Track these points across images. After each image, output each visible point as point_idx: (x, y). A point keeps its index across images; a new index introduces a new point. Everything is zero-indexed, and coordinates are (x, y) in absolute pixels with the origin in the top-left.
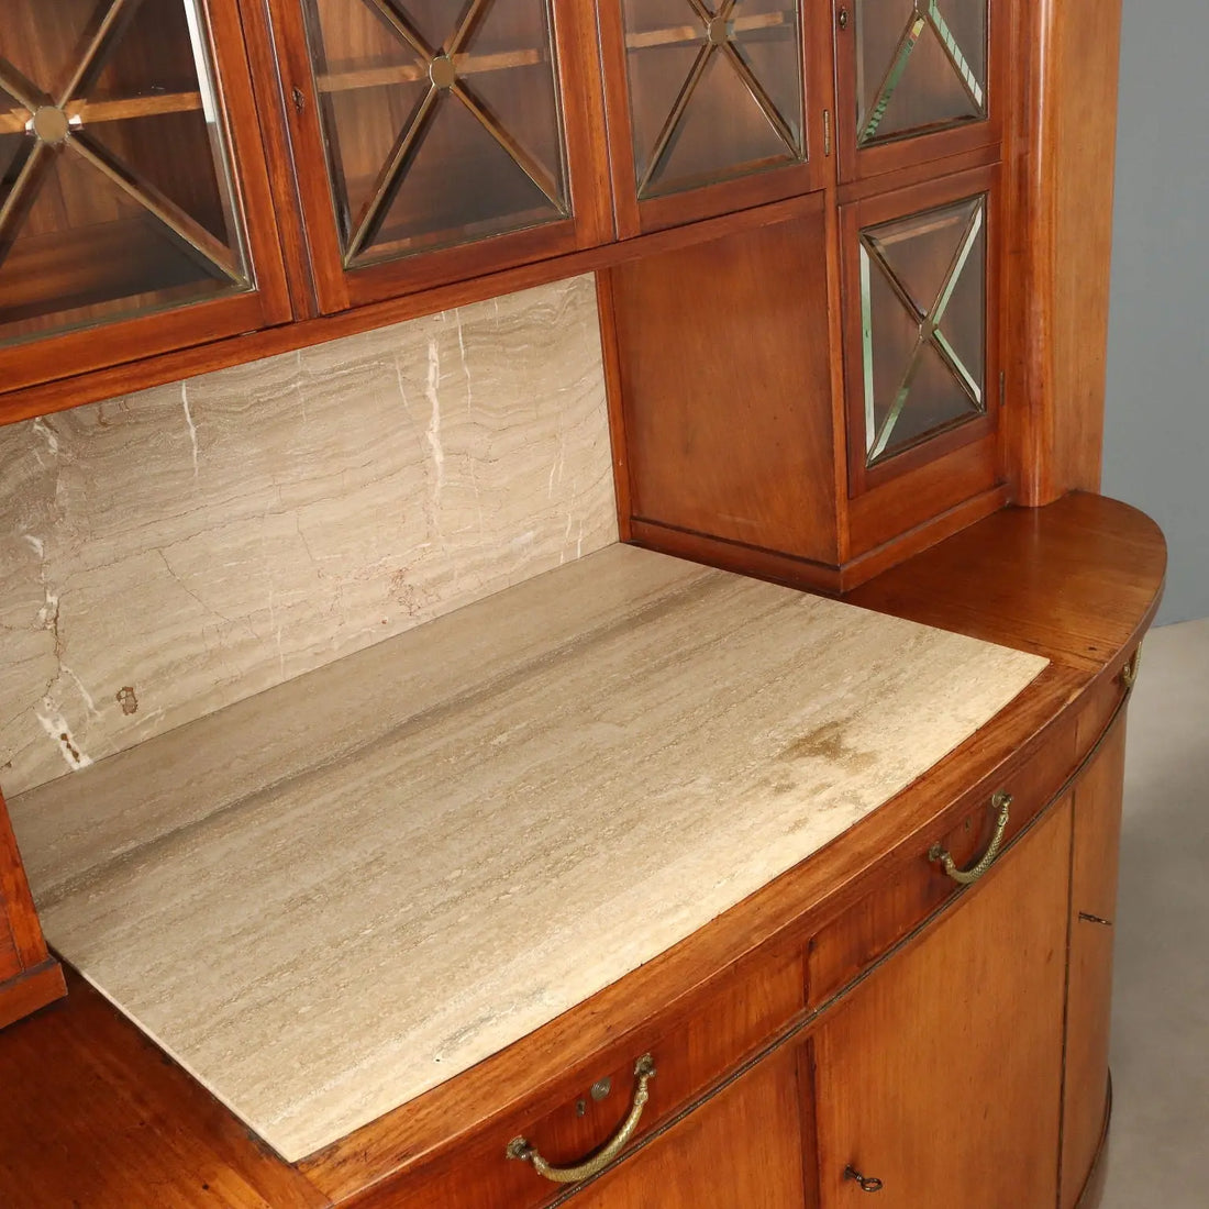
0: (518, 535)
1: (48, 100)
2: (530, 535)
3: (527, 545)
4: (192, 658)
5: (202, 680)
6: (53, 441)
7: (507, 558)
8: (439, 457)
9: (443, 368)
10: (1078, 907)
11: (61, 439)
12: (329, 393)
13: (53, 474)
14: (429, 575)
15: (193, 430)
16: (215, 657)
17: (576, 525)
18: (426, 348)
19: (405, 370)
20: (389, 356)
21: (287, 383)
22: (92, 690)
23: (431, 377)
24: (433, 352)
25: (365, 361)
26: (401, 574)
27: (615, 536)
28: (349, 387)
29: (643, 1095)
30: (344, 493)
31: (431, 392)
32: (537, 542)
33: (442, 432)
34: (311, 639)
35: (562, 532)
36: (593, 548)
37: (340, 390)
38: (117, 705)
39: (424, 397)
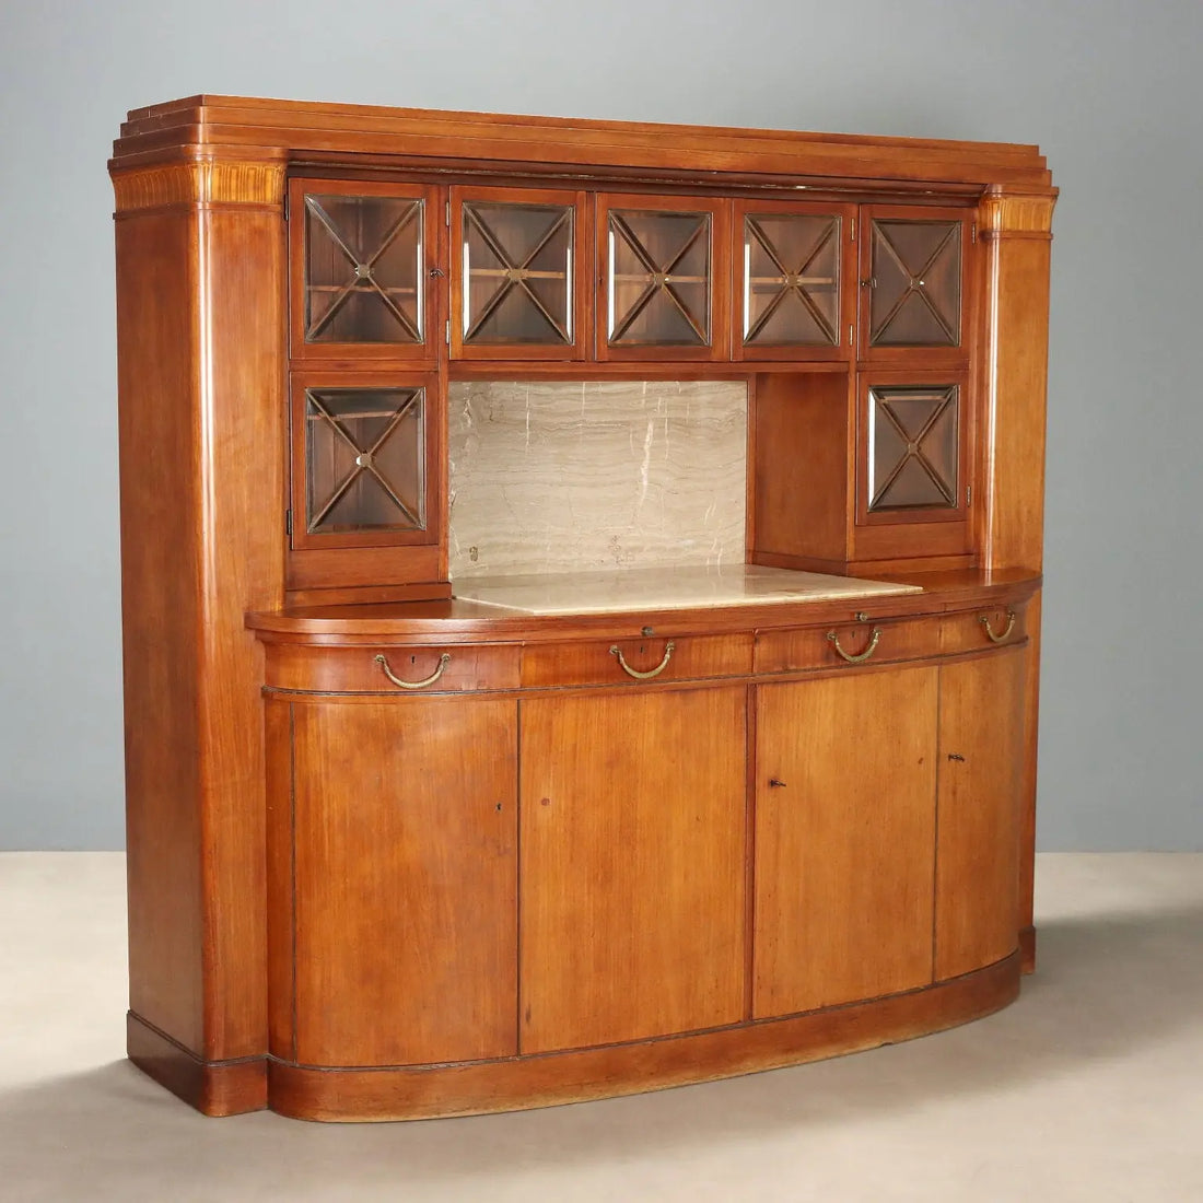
0: (683, 540)
1: (516, 267)
2: (690, 542)
3: (688, 547)
4: (507, 544)
5: (507, 557)
6: (469, 422)
7: (675, 550)
8: (645, 483)
9: (655, 437)
10: (945, 752)
11: (473, 422)
12: (596, 433)
13: (467, 436)
14: (631, 544)
15: (528, 433)
16: (517, 547)
17: (719, 546)
18: (647, 425)
19: (635, 432)
20: (628, 424)
21: (575, 423)
22: (460, 543)
23: (647, 440)
24: (650, 427)
25: (616, 423)
26: (615, 539)
27: (742, 560)
28: (605, 433)
29: (668, 656)
30: (594, 486)
31: (646, 447)
32: (693, 547)
33: (650, 469)
34: (564, 557)
35: (710, 546)
36: (728, 562)
37: (601, 433)
38: (469, 554)
39: (642, 449)
